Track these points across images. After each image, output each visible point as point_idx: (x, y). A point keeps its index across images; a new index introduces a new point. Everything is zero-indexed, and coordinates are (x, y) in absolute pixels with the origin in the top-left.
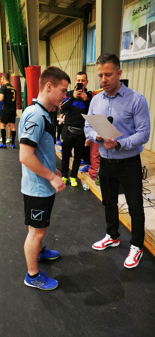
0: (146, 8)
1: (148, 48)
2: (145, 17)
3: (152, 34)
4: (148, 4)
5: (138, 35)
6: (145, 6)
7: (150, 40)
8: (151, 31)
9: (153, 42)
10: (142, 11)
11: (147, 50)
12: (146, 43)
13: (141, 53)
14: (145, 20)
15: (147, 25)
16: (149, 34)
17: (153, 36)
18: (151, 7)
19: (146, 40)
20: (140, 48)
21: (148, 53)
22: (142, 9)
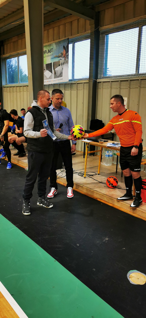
0: (50, 52)
1: (54, 78)
2: (50, 57)
3: (56, 69)
4: (51, 49)
5: (46, 69)
6: (49, 50)
7: (55, 73)
8: (55, 68)
9: (57, 75)
10: (47, 53)
11: (53, 79)
12: (52, 75)
13: (49, 81)
14: (50, 59)
15: (51, 63)
16: (54, 69)
17: (57, 71)
18: (54, 52)
19: (52, 72)
20: (48, 78)
21: (55, 82)
22: (47, 52)
